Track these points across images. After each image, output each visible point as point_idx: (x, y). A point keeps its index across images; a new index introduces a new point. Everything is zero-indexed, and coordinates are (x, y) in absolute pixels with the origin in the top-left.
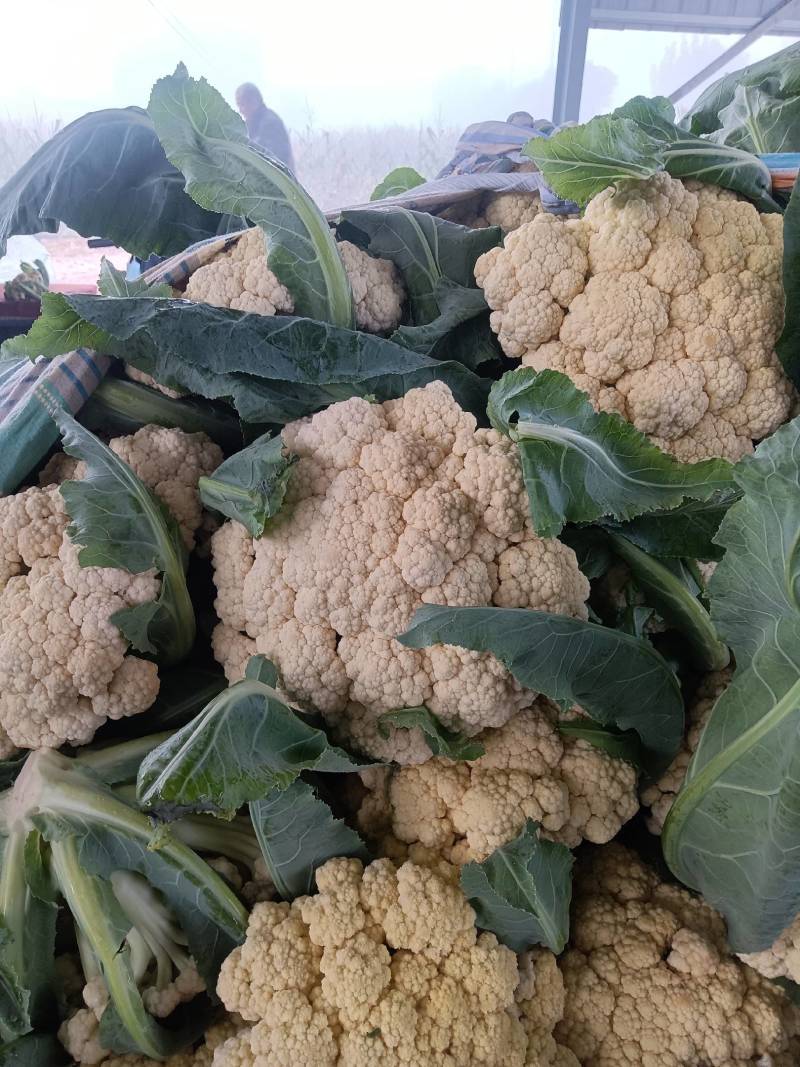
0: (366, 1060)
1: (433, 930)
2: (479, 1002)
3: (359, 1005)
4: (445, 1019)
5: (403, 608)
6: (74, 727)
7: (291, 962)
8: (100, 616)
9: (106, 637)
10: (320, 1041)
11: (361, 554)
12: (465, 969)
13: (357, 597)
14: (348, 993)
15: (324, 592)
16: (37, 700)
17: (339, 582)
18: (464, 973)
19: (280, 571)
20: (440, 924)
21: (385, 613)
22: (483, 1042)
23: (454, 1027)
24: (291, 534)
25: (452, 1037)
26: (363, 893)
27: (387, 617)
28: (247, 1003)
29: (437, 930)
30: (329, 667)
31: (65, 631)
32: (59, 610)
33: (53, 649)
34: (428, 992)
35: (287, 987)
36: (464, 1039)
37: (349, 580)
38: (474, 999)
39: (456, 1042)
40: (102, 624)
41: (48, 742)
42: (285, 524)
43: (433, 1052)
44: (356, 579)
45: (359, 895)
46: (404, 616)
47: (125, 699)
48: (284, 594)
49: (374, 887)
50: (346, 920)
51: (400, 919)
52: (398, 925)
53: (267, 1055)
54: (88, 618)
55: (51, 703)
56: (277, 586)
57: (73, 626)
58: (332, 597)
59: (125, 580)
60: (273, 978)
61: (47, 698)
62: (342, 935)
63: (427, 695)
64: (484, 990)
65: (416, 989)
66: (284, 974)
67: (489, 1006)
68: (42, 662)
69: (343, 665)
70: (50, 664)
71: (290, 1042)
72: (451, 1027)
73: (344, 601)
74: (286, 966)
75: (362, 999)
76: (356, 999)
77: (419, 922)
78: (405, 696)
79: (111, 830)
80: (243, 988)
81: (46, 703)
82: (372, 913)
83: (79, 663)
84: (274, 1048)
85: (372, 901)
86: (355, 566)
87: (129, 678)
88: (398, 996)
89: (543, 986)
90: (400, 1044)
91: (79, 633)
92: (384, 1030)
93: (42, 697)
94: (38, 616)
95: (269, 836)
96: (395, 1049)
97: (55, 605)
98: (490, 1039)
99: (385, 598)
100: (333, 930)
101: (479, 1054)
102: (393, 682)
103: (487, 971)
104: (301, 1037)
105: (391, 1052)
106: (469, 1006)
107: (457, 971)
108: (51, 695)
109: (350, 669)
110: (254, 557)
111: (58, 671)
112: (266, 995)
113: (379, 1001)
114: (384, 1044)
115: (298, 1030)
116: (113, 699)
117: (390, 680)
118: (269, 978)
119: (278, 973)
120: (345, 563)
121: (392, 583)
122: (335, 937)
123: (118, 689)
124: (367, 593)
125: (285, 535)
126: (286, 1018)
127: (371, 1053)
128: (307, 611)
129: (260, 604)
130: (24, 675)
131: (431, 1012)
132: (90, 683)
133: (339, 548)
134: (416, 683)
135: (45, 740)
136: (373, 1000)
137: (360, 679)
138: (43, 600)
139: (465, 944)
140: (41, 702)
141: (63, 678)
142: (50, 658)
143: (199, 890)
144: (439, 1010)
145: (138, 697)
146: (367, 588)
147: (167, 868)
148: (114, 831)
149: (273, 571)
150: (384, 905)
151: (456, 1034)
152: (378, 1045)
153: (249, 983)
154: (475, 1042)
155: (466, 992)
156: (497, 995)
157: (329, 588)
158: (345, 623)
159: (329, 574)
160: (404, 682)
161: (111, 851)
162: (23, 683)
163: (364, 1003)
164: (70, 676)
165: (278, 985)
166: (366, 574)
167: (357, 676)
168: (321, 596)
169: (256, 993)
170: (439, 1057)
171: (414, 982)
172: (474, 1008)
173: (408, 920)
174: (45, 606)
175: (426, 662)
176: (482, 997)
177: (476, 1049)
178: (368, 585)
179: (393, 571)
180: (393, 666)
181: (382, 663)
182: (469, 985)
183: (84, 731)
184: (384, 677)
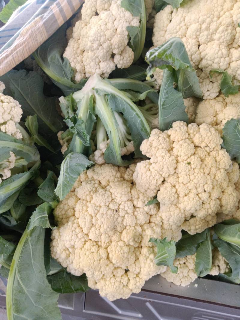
0: (185, 169)
1: (211, 140)
2: (219, 165)
3: (185, 155)
4: (209, 165)
5: (229, 31)
6: (108, 66)
7: (165, 142)
8: (124, 25)
9: (124, 34)
10: (173, 162)
11: (219, 9)
12: (217, 155)
13: (213, 27)
14: (183, 151)
15: (201, 25)
16: (100, 52)
17: (208, 20)
18: (216, 156)
19: (184, 19)
20: (213, 139)
21: (222, 33)
22: (219, 175)
23: (212, 169)
24: (191, 6)
25: (210, 171)
26: (189, 129)
27: (222, 34)
28: (150, 151)
29: (212, 141)
30: (196, 53)
31: (112, 29)
32: (111, 22)
33: (108, 33)
34: (205, 158)
35: (163, 148)
36: (214, 172)
37: (212, 20)
38: (218, 163)
39: (211, 173)
40: (124, 29)
41: (98, 71)
42: (189, 3)
43: (204, 173)
44: (215, 19)
45: (187, 129)
46: (229, 34)
47: (125, 59)
48: (184, 27)
49: (192, 128)
50: (184, 134)
51: (200, 136)
52: (199, 138)
53: (156, 163)
54: (120, 26)
55: (104, 54)
56: (182, 24)
57: (115, 28)
58: (204, 26)
59: (131, 17)
60: (159, 145)
61: (103, 52)
62: (181, 138)
63: (228, 66)
64: (222, 161)
65: (202, 156)
66: (163, 145)
67: (222, 166)
68: (104, 38)
69: (201, 53)
70: (107, 39)
71: (164, 160)
72: (210, 168)
73: (208, 29)
74: (163, 143)
75: (187, 153)
76: (185, 153)
77: (207, 138)
78: (221, 64)
79: (116, 96)
80: (149, 147)
81: (103, 53)
82: (191, 135)
83: (116, 40)
84: (159, 161)
85: (191, 131)
86: (216, 13)
87: (127, 52)
88: (197, 156)
89: (234, 170)
90: (196, 168)
91: (116, 31)
92: (192, 163)
93: (102, 51)
94: (104, 23)
95: (163, 107)
96: (194, 169)
97: (110, 21)
98: (221, 175)
99: (224, 27)
100: (179, 135)
101: (217, 178)
102: (219, 58)
103: (224, 157)
104: (167, 159)
105: (192, 169)
106: (216, 165)
107: (214, 155)
108: (105, 51)
109: (203, 54)
110: (171, 21)
111: (109, 42)
112: (156, 149)
113: (191, 156)
114: (191, 167)
115: (167, 157)
116: (122, 58)
117: (218, 57)
118: (158, 145)
119: (161, 144)
120: (213, 12)
121: (229, 20)
122: (179, 138)
123: (124, 54)
124: (218, 25)
125: (189, 6)
126: (163, 154)
127: (187, 168)
128: (192, 33)
129: (175, 31)
130: (97, 42)
131: (205, 162)
132: (117, 48)
133: (212, 7)
134: (226, 60)
135: (97, 70)
136: (190, 155)
137: (206, 57)
138: (106, 18)
139: (218, 149)
140: (101, 53)
141: (110, 44)
142: (107, 37)
143: (139, 120)
144: (208, 163)
145: (129, 59)
146: (218, 23)
147: (131, 111)
148: (117, 97)
149: (182, 19)
150: (195, 133)
151: (212, 170)
152: (189, 166)
153: (151, 147)
154: (216, 175)
155: (216, 161)
156: (225, 164)
157: (203, 23)
158: (206, 37)
159: (205, 17)
160: (222, 59)
161: (116, 103)
162: (97, 45)
163: (187, 155)
164: (112, 45)
165: (160, 147)
166: (219, 18)
167: (205, 56)
168: (199, 26)
169: (153, 149)
170: (206, 174)
171: (202, 154)
172: (218, 166)
173: (203, 137)
174: (107, 21)
175: (230, 54)
176: (221, 163)
177: (216, 176)
178: (219, 22)
179: (230, 16)
180: (220, 52)
181: (217, 51)
182: (218, 159)
183: (110, 68)
184: (216, 56)
